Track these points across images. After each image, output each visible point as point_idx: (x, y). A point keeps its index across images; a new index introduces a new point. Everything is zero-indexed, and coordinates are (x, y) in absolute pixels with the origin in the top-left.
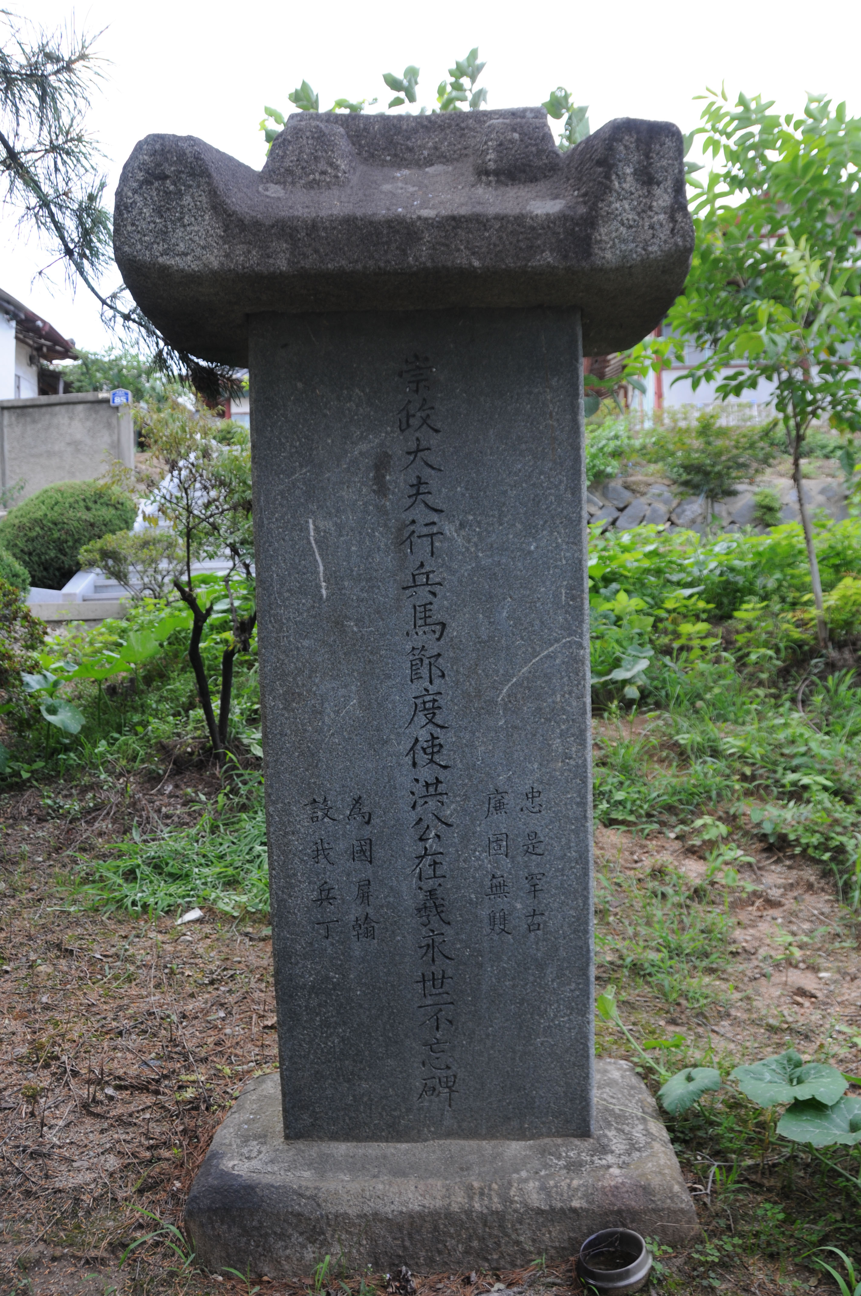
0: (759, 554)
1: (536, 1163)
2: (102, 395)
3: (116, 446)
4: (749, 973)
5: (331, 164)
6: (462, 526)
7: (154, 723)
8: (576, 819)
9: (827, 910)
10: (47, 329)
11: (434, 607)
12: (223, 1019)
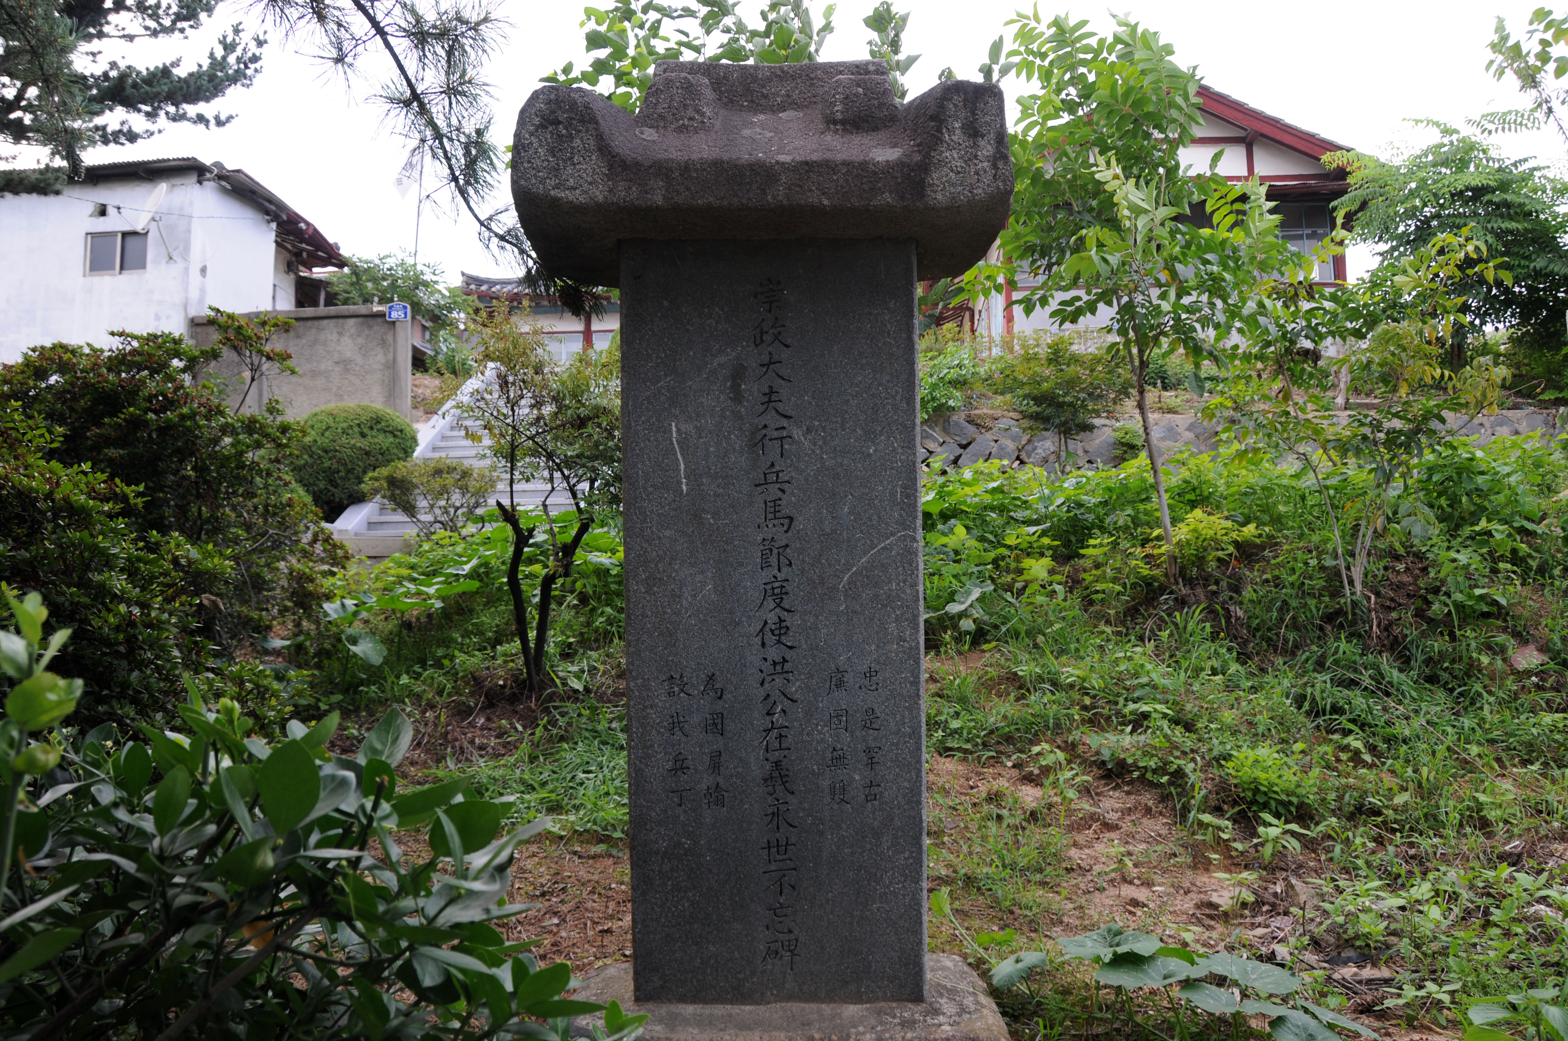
0: (1110, 489)
1: (873, 1021)
2: (377, 308)
3: (392, 366)
4: (1082, 886)
5: (698, 111)
6: (809, 430)
7: (460, 657)
8: (910, 697)
9: (1164, 832)
10: (310, 231)
11: (783, 503)
12: (557, 925)
